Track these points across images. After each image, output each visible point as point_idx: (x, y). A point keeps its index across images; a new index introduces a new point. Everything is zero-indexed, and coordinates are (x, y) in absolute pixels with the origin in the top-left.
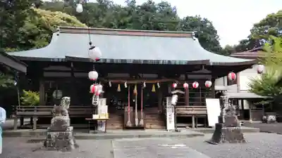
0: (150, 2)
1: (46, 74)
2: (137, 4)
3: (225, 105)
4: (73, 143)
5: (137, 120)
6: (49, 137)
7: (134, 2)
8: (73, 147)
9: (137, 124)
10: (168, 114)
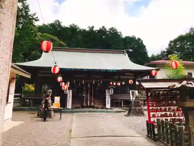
0: (103, 27)
1: (39, 75)
2: (94, 29)
4: (53, 114)
5: (89, 102)
7: (93, 27)
8: (53, 116)
9: (89, 105)
10: (107, 99)
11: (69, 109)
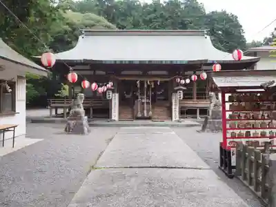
3: (212, 101)
5: (145, 112)
6: (69, 124)
9: (146, 115)
11: (114, 120)
